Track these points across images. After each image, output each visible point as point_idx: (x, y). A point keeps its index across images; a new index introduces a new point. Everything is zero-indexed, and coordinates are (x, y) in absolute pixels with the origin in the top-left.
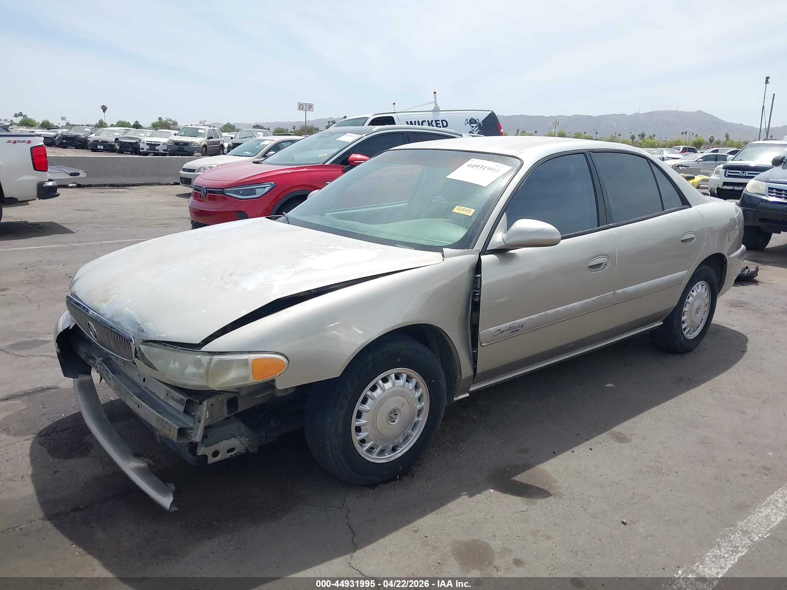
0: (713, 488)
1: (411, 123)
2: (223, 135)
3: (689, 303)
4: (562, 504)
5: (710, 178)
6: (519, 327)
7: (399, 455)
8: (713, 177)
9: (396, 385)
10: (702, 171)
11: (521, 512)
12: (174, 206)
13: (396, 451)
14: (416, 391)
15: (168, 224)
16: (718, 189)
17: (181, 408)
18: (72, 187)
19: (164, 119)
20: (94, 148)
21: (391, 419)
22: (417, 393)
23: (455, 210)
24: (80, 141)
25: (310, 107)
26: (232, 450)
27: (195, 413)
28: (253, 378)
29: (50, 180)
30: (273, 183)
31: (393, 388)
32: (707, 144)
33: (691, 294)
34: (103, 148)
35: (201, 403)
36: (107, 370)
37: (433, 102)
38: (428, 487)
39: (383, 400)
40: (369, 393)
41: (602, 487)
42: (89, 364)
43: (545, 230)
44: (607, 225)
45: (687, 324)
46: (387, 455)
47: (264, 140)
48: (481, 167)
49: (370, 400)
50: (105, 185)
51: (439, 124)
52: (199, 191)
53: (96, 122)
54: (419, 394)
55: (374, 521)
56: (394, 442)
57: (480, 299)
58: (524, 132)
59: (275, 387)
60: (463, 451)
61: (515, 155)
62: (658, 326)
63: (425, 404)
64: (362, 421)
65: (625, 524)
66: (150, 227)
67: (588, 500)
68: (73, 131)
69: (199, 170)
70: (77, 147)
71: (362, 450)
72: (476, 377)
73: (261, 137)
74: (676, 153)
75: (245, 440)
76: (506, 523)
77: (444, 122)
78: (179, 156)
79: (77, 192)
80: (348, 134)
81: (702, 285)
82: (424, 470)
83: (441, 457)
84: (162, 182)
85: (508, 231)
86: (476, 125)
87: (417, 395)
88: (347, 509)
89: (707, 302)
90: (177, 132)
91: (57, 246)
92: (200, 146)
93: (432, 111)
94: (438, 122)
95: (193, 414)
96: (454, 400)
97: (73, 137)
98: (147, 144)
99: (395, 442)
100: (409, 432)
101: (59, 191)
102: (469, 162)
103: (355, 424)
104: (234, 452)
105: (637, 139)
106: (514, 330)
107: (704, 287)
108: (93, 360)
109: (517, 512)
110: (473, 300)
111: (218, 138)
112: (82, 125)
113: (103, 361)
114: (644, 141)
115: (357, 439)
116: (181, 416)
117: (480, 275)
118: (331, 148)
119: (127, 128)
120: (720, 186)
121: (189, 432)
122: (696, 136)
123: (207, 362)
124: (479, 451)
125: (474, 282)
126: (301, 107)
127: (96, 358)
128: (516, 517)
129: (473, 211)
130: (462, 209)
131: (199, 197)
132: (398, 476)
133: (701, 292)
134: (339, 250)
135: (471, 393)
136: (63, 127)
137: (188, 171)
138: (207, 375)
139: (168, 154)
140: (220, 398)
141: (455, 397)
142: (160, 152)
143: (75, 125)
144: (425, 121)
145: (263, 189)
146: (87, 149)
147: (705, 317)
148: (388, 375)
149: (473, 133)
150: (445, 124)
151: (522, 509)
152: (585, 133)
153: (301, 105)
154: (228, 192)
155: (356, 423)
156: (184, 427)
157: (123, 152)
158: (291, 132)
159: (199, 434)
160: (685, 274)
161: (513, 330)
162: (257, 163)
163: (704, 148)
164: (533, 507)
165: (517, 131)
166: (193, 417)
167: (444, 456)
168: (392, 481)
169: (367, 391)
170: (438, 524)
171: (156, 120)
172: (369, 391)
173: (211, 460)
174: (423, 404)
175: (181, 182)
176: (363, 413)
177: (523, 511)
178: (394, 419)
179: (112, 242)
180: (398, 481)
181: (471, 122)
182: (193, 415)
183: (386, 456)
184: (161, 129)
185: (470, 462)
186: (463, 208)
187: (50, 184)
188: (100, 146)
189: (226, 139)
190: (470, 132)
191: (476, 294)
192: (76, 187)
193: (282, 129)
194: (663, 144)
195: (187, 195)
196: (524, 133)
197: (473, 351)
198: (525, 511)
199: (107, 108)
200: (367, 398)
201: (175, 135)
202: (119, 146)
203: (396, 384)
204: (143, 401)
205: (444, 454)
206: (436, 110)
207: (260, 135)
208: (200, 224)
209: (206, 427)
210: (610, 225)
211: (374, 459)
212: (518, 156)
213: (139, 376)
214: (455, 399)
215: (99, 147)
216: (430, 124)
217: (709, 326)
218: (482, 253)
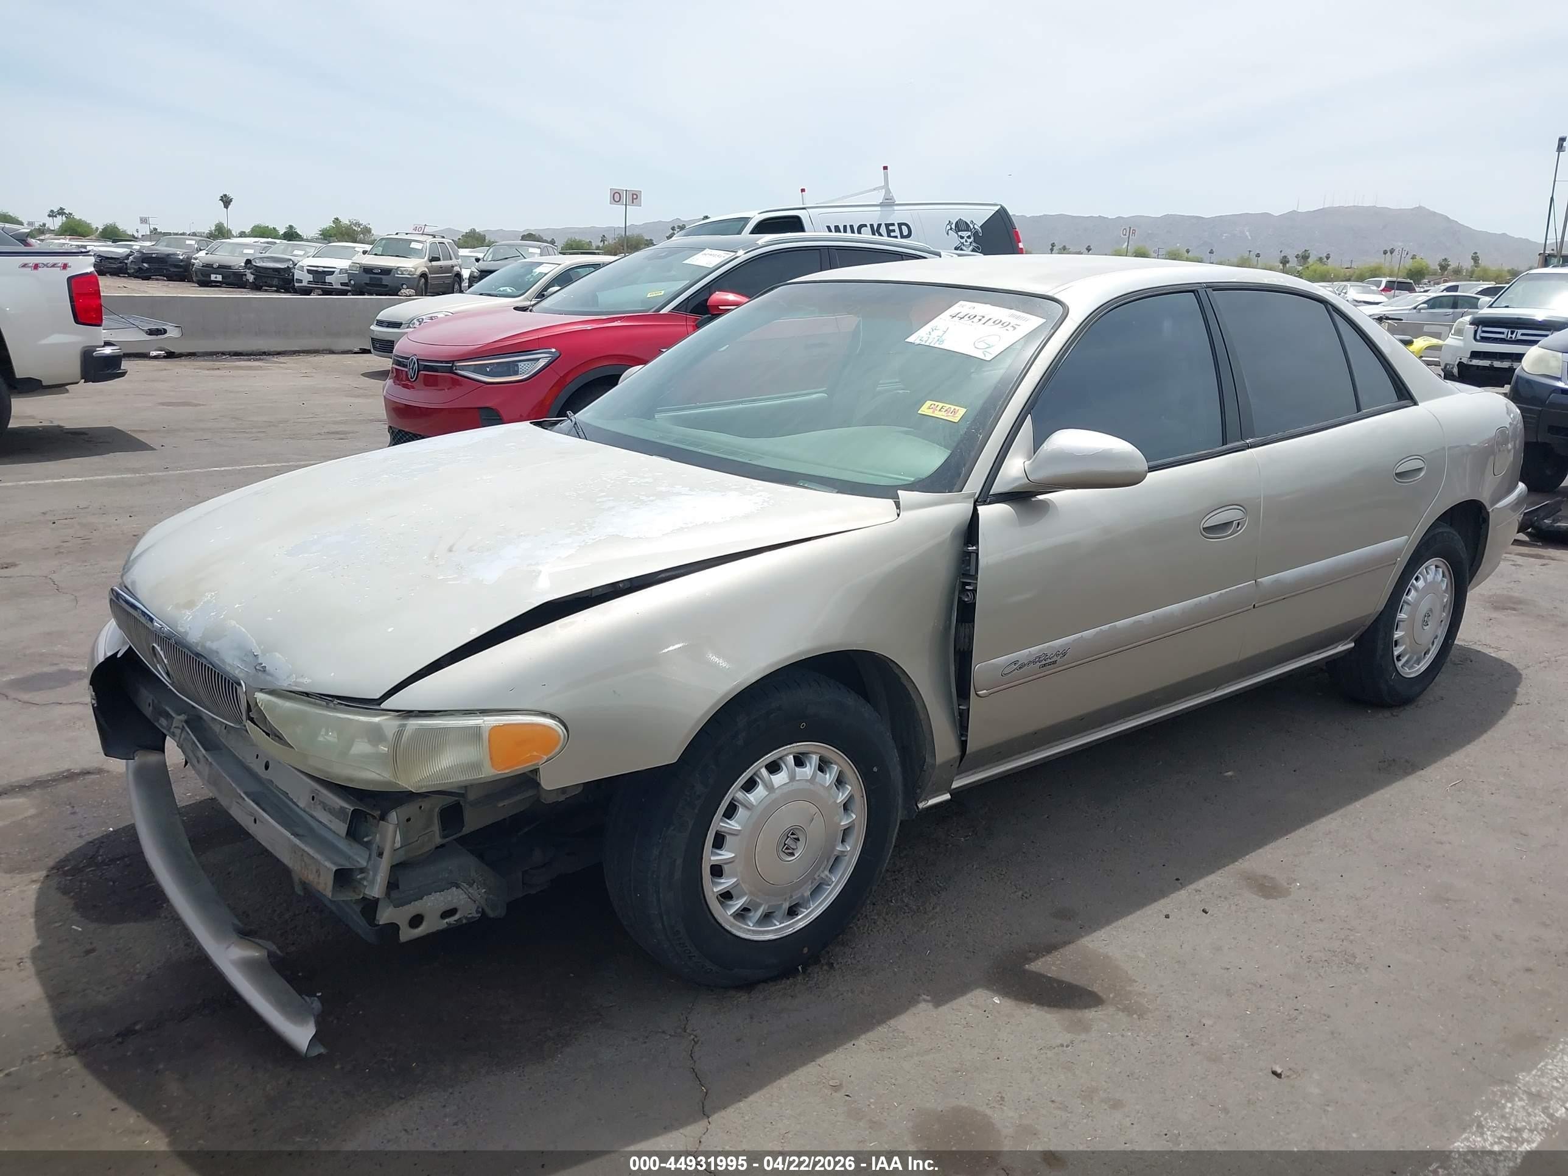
0: (1465, 998)
1: (837, 229)
2: (460, 254)
3: (1408, 604)
4: (1146, 1030)
5: (1445, 343)
6: (1057, 655)
7: (801, 925)
8: (1452, 341)
9: (797, 778)
10: (1426, 329)
11: (1058, 1046)
12: (358, 396)
13: (797, 915)
14: (838, 789)
15: (345, 433)
16: (1460, 365)
17: (342, 828)
18: (156, 357)
19: (345, 221)
20: (203, 278)
21: (787, 849)
22: (841, 794)
23: (925, 409)
24: (176, 266)
25: (635, 197)
26: (452, 912)
27: (370, 838)
28: (493, 766)
29: (107, 344)
30: (554, 350)
31: (791, 784)
32: (1435, 273)
33: (1413, 585)
34: (221, 280)
35: (383, 818)
36: (194, 742)
37: (881, 188)
38: (862, 992)
39: (770, 809)
40: (740, 795)
41: (1229, 995)
42: (159, 727)
43: (1114, 452)
44: (1243, 442)
45: (1404, 647)
46: (778, 924)
47: (541, 264)
48: (980, 320)
49: (741, 812)
50: (223, 354)
51: (894, 231)
52: (405, 366)
53: (208, 227)
54: (844, 796)
55: (748, 1065)
56: (791, 897)
57: (974, 598)
58: (1064, 248)
59: (539, 784)
60: (936, 913)
61: (1050, 294)
62: (1343, 651)
63: (857, 818)
64: (725, 855)
65: (1279, 1075)
66: (310, 439)
67: (1200, 1022)
68: (162, 246)
69: (410, 323)
70: (171, 277)
71: (725, 915)
72: (964, 760)
73: (537, 259)
74: (1373, 292)
75: (479, 893)
76: (1026, 1072)
77: (904, 228)
78: (372, 295)
79: (167, 368)
80: (707, 251)
81: (1437, 567)
82: (854, 954)
83: (890, 926)
84: (334, 348)
85: (1034, 453)
86: (969, 233)
87: (841, 797)
88: (692, 1037)
89: (1445, 600)
90: (368, 247)
91: (119, 476)
92: (415, 276)
93: (881, 205)
94: (891, 228)
95: (365, 839)
96: (918, 807)
97: (163, 258)
98: (309, 271)
99: (794, 898)
100: (823, 876)
101: (125, 365)
102: (954, 309)
103: (710, 859)
104: (456, 917)
105: (1293, 263)
106: (1046, 662)
107: (1441, 570)
108: (167, 720)
109: (1051, 1048)
110: (960, 600)
111: (451, 259)
112: (181, 234)
113: (186, 722)
114: (1308, 267)
115: (715, 890)
116: (343, 845)
117: (974, 548)
118: (675, 279)
119: (270, 240)
120: (1465, 360)
121: (359, 877)
122: (1414, 257)
123: (394, 732)
124: (971, 913)
125: (963, 562)
126: (617, 197)
127: (174, 715)
128: (1047, 1058)
129: (962, 411)
130: (938, 408)
131: (404, 379)
132: (800, 968)
133: (1434, 582)
134: (679, 494)
135: (955, 793)
136: (144, 238)
137: (387, 327)
138: (395, 761)
139: (349, 291)
140: (426, 804)
141: (921, 802)
142: (334, 287)
143: (170, 234)
144: (865, 226)
145: (533, 362)
146: (190, 281)
147: (1442, 633)
148: (780, 758)
149: (962, 250)
150: (905, 232)
151: (1059, 1042)
152: (1188, 251)
153: (617, 194)
154: (463, 368)
155: (712, 858)
156: (348, 866)
157: (262, 287)
158: (598, 248)
159: (379, 880)
160: (1402, 543)
161: (1044, 662)
162: (524, 309)
163: (1429, 282)
164: (1083, 1036)
165: (1051, 247)
166: (367, 845)
167: (897, 923)
168: (788, 979)
169: (735, 792)
170: (882, 1073)
171: (328, 223)
172: (739, 790)
173: (407, 934)
174: (854, 816)
175: (374, 348)
176: (728, 837)
177: (1062, 1045)
178: (793, 849)
179: (230, 468)
180: (800, 978)
181: (958, 228)
182: (367, 842)
183: (775, 925)
184: (339, 241)
185: (951, 937)
186: (941, 405)
187: (108, 351)
188: (215, 276)
189: (466, 262)
190: (956, 249)
191: (967, 587)
192: (165, 357)
193: (580, 241)
194: (1345, 275)
195: (382, 375)
196: (1064, 250)
197: (959, 705)
198: (1067, 1046)
199: (231, 200)
200: (736, 806)
201: (365, 252)
202: (253, 276)
203: (797, 775)
204: (264, 810)
205: (897, 921)
206: (888, 203)
207: (534, 252)
208: (407, 433)
209: (397, 865)
210: (1248, 441)
211: (750, 933)
212: (1057, 296)
213: (257, 758)
214: (921, 805)
215: (213, 277)
216: (875, 230)
217: (1449, 653)
218: (979, 500)
